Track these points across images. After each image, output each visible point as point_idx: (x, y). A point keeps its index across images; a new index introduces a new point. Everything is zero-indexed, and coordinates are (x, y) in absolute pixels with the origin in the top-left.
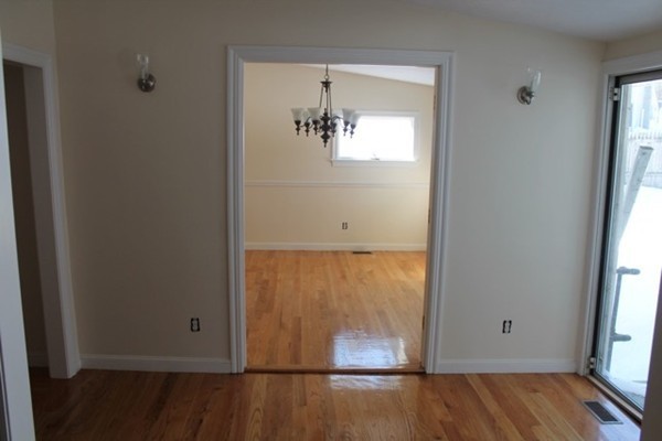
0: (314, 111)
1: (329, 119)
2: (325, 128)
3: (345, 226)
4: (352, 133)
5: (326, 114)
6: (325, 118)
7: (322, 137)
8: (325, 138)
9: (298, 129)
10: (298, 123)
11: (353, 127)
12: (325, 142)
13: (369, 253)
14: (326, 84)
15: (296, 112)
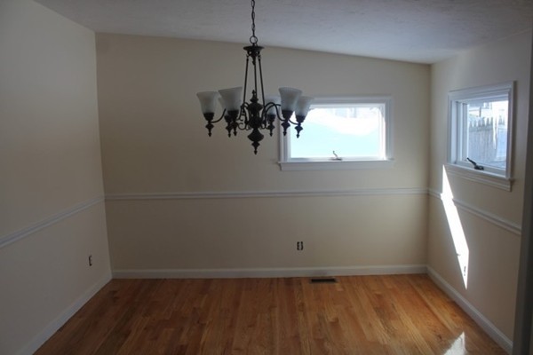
0: (228, 95)
1: (259, 107)
2: (255, 123)
3: (300, 246)
4: (299, 129)
5: (254, 99)
6: (254, 107)
7: (250, 137)
8: (256, 139)
9: (210, 127)
10: (209, 116)
11: (301, 118)
12: (256, 145)
13: (332, 280)
14: (254, 51)
15: (206, 99)
